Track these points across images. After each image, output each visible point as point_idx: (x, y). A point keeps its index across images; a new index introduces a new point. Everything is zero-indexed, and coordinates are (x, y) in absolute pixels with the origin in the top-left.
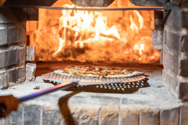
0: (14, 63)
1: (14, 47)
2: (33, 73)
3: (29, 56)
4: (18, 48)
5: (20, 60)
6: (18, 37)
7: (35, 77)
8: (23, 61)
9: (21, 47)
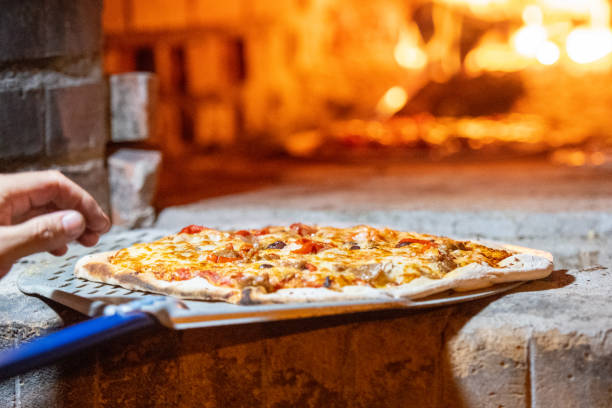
0: (32, 151)
1: (25, 78)
2: (144, 191)
4: (57, 81)
5: (67, 133)
6: (49, 35)
7: (158, 211)
8: (87, 140)
9: (75, 76)
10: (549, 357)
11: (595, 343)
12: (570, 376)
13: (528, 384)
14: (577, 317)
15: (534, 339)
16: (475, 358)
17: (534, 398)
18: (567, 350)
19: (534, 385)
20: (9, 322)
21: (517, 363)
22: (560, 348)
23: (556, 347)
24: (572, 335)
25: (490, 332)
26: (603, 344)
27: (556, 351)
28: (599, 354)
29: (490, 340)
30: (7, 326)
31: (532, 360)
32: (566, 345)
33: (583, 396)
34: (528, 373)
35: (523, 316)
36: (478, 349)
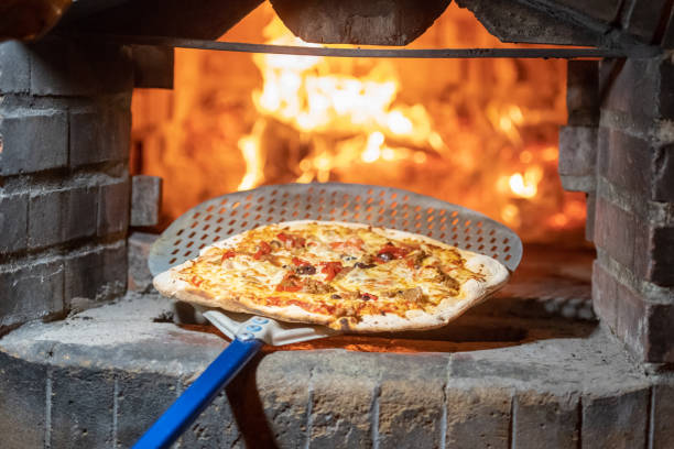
0: (90, 233)
3: (140, 208)
4: (105, 181)
5: (109, 221)
6: (104, 145)
8: (118, 225)
9: (114, 176)
10: (528, 410)
11: (563, 401)
12: (542, 425)
13: (510, 430)
14: (548, 381)
15: (517, 396)
16: (471, 409)
17: (514, 440)
18: (541, 405)
19: (515, 429)
20: (111, 367)
21: (503, 414)
22: (537, 404)
23: (532, 403)
24: (546, 394)
25: (482, 390)
26: (569, 402)
27: (533, 406)
28: (566, 409)
29: (483, 396)
30: (109, 371)
31: (515, 411)
32: (541, 402)
33: (551, 440)
34: (511, 422)
35: (506, 379)
36: (474, 403)
